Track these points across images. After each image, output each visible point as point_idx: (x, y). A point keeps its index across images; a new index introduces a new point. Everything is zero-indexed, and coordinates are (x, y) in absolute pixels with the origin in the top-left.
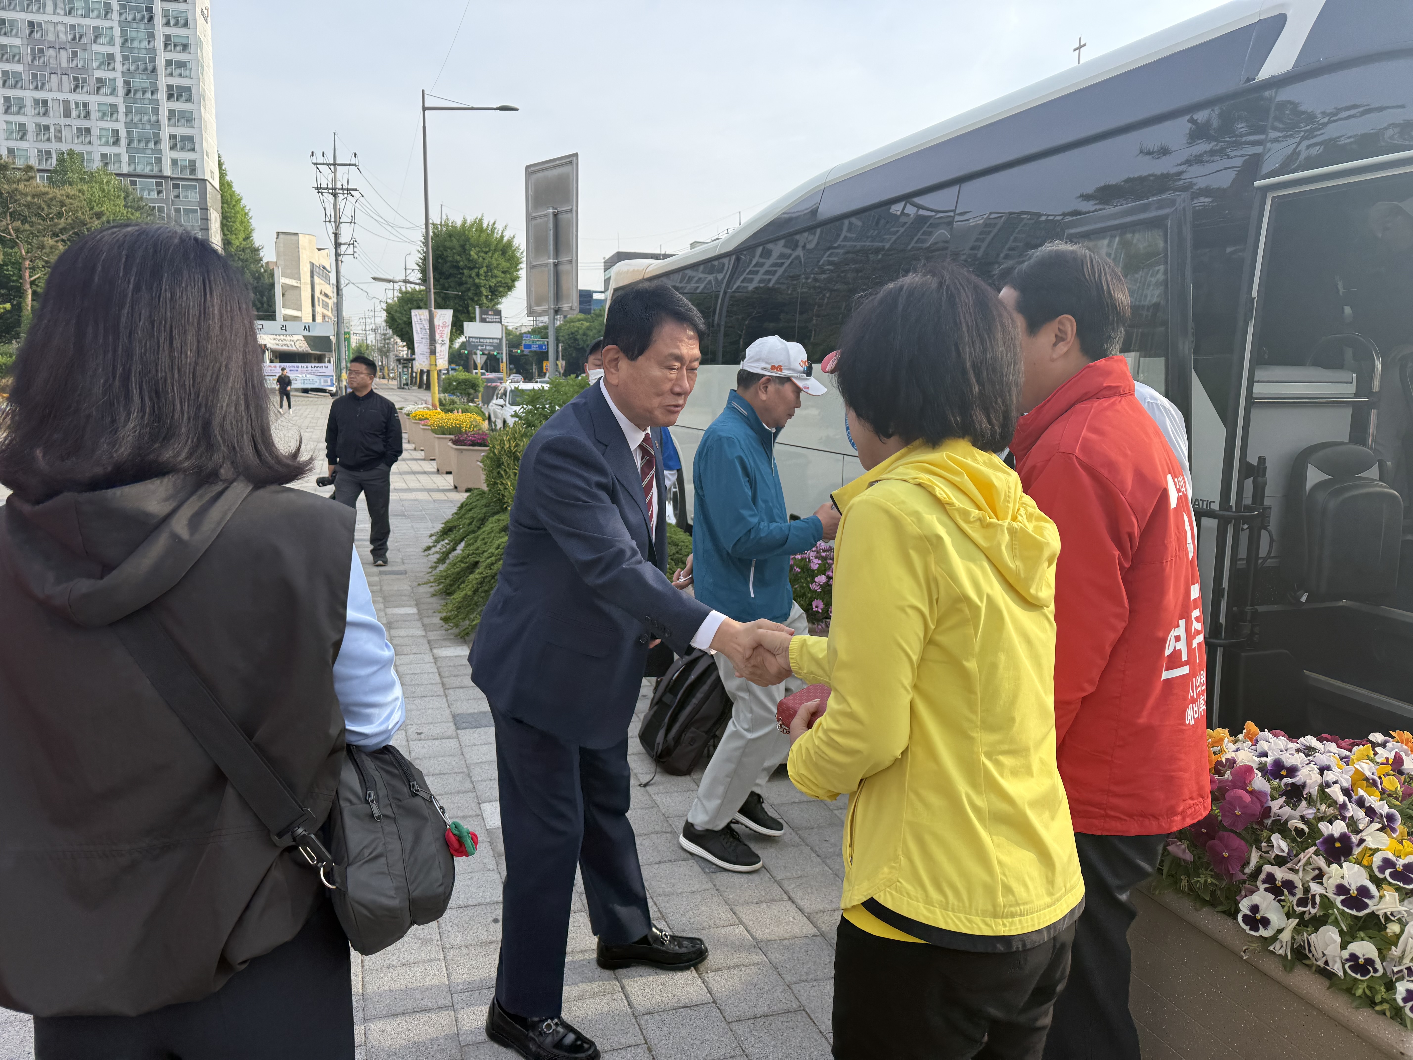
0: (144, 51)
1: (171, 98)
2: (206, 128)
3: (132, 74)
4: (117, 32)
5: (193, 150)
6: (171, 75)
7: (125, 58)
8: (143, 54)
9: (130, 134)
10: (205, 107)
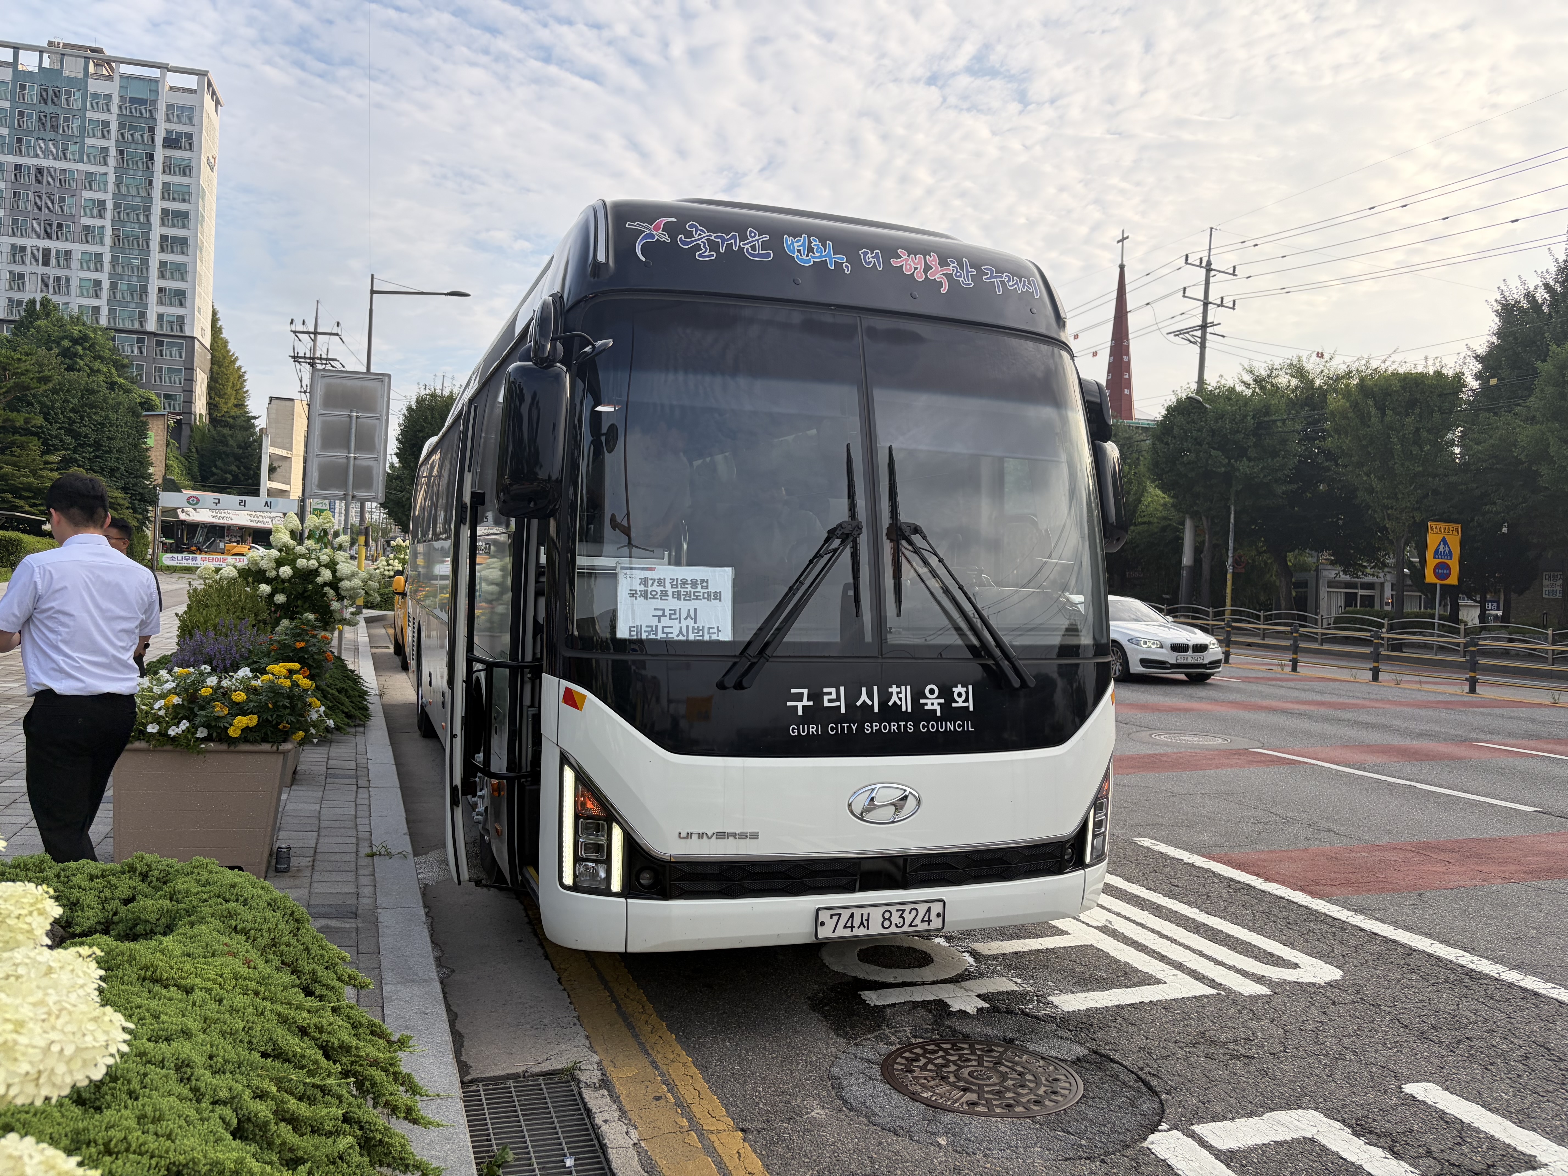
0: (139, 199)
1: (163, 249)
2: (201, 283)
3: (123, 223)
4: (111, 178)
5: (182, 304)
6: (167, 225)
7: (117, 206)
8: (138, 201)
9: (113, 285)
10: (201, 261)
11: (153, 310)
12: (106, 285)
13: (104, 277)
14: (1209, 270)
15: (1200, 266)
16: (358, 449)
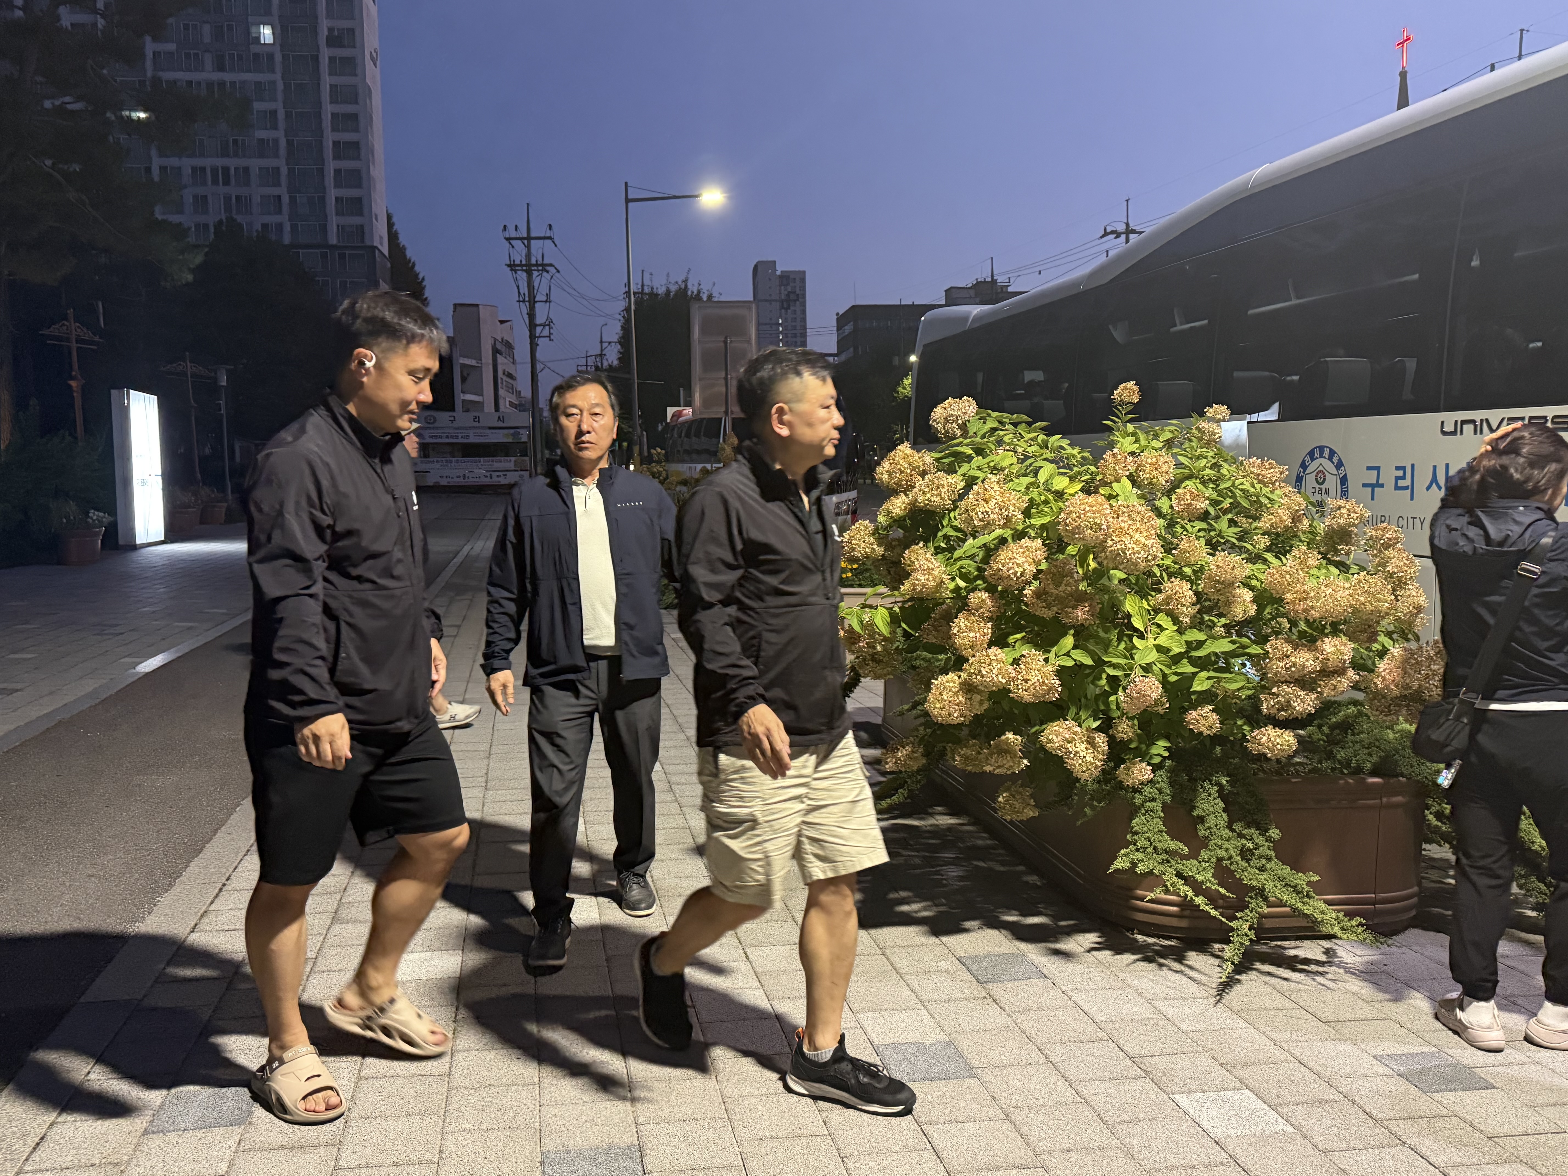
0: (308, 105)
1: (336, 157)
2: (375, 187)
3: (296, 132)
4: (280, 86)
5: (361, 214)
6: (338, 130)
7: (288, 115)
8: (308, 108)
9: (293, 200)
10: (374, 164)
11: (334, 222)
12: (286, 199)
13: (282, 191)
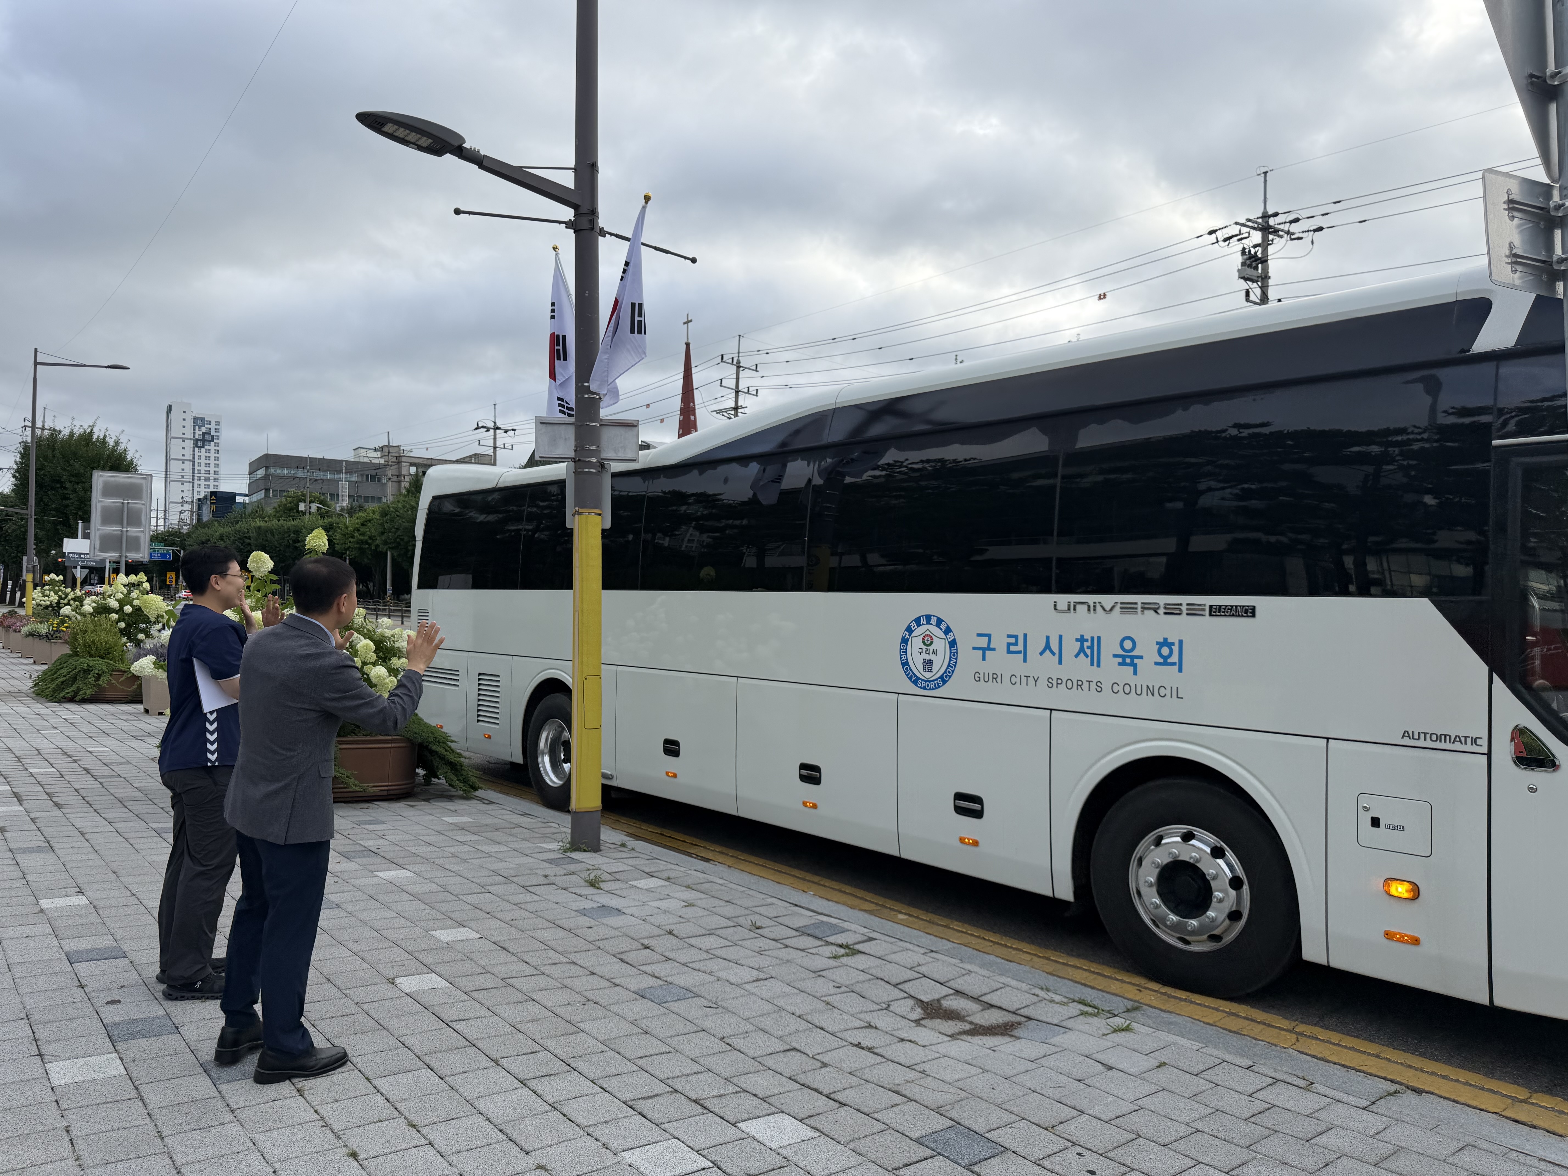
14: (739, 367)
15: (732, 363)
16: (129, 524)
